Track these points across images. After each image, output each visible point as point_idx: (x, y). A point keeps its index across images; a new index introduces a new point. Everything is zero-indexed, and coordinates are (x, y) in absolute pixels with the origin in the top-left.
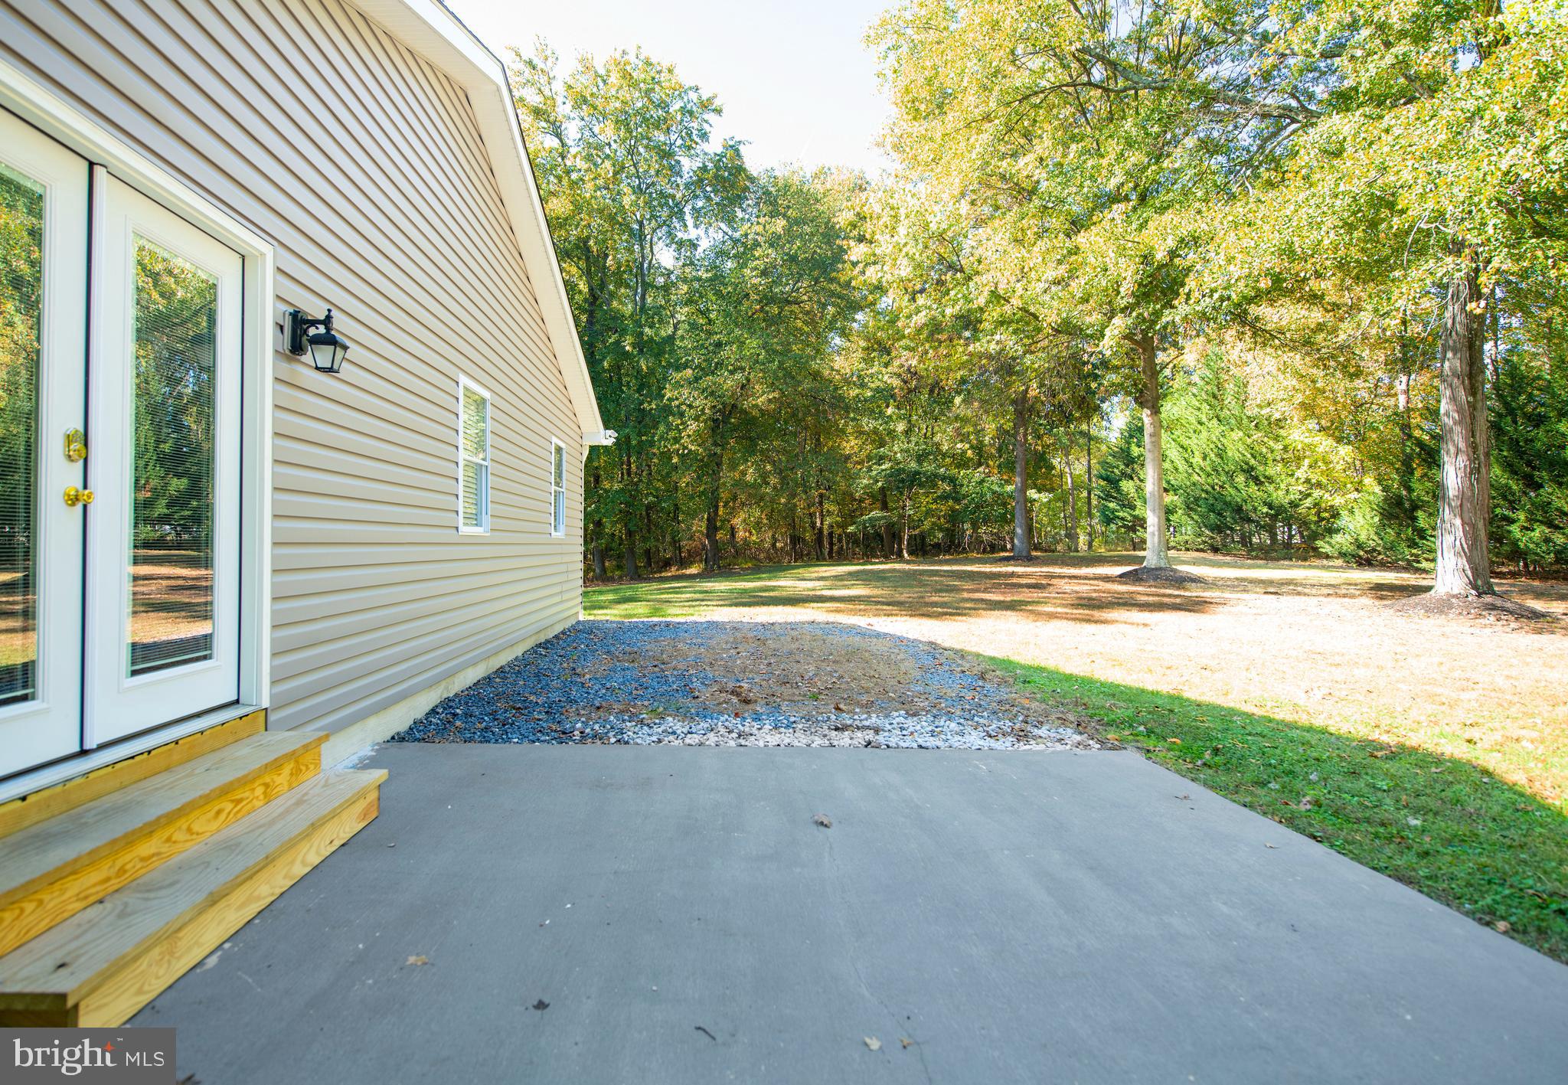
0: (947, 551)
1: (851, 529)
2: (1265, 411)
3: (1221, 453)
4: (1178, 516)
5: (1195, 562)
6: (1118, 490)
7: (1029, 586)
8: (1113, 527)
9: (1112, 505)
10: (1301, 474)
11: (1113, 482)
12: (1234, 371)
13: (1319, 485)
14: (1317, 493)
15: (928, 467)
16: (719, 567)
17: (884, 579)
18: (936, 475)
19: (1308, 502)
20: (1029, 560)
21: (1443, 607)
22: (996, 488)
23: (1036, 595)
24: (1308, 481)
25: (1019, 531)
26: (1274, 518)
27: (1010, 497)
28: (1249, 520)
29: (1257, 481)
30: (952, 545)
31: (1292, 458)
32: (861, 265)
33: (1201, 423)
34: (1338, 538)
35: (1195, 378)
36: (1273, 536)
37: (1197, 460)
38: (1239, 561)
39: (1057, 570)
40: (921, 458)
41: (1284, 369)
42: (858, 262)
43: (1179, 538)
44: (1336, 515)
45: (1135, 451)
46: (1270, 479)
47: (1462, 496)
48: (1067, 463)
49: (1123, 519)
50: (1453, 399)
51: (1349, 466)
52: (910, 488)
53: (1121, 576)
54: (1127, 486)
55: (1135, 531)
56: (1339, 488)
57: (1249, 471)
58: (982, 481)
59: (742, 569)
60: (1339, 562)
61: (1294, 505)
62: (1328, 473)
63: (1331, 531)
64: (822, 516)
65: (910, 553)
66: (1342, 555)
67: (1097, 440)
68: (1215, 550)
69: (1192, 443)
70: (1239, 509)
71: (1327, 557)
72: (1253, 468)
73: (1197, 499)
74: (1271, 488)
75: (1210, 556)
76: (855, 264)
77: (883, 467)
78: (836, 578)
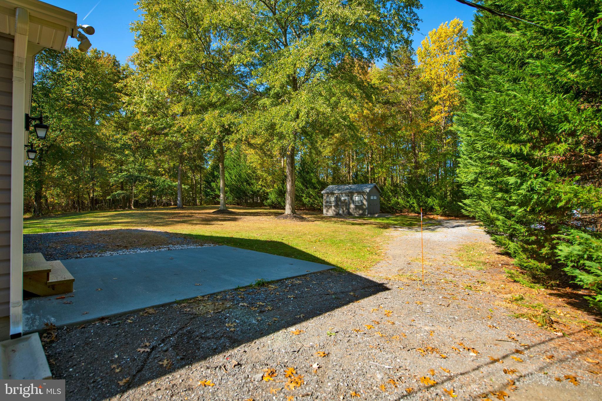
0: (149, 206)
1: (108, 198)
2: (251, 165)
3: (240, 176)
4: (228, 194)
5: (233, 208)
6: (210, 185)
7: (187, 216)
8: (209, 197)
9: (208, 190)
10: (260, 183)
11: (209, 183)
12: (243, 152)
13: (265, 186)
14: (264, 188)
15: (143, 175)
16: (42, 214)
17: (133, 216)
18: (147, 178)
19: (261, 191)
20: (182, 208)
21: (286, 217)
22: (169, 183)
23: (189, 219)
24: (261, 185)
25: (179, 199)
26: (253, 195)
27: (175, 187)
28: (247, 196)
29: (250, 185)
30: (150, 204)
31: (258, 179)
32: (126, 104)
33: (234, 166)
34: (268, 201)
35: (233, 152)
36: (253, 200)
37: (233, 177)
38: (244, 207)
39: (193, 211)
40: (140, 171)
41: (256, 153)
42: (125, 103)
43: (228, 201)
44: (268, 194)
45: (216, 173)
46: (252, 184)
47: (290, 191)
48: (194, 176)
49: (212, 195)
50: (289, 169)
51: (271, 181)
52: (135, 183)
53: (213, 212)
54: (213, 184)
55: (215, 199)
56: (268, 187)
57: (247, 181)
58: (165, 181)
59: (56, 215)
60: (268, 207)
61: (258, 191)
62: (266, 183)
63: (267, 199)
64: (93, 192)
65: (134, 207)
66: (269, 205)
67: (204, 169)
68: (238, 204)
69: (232, 172)
70: (244, 193)
71: (266, 206)
72: (248, 181)
73: (233, 189)
74: (252, 187)
75: (237, 206)
76: (124, 103)
77: (123, 174)
78: (111, 216)
